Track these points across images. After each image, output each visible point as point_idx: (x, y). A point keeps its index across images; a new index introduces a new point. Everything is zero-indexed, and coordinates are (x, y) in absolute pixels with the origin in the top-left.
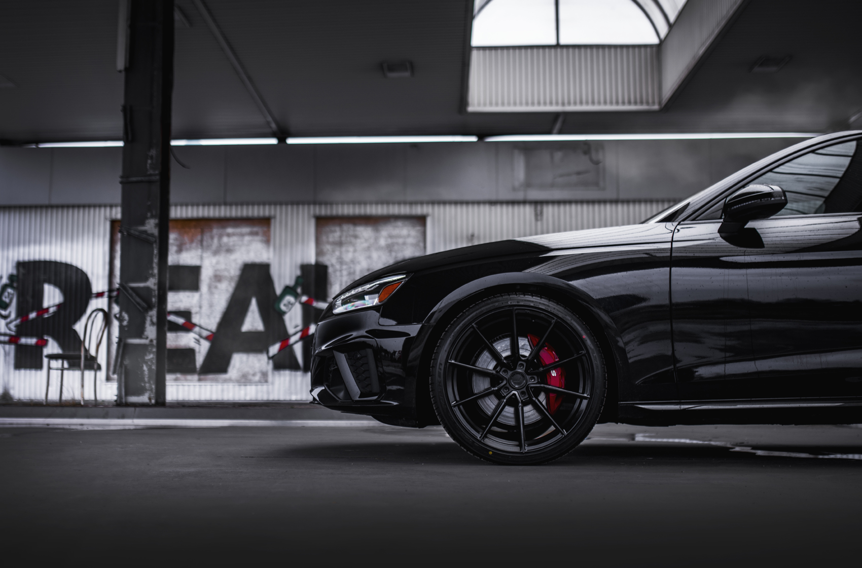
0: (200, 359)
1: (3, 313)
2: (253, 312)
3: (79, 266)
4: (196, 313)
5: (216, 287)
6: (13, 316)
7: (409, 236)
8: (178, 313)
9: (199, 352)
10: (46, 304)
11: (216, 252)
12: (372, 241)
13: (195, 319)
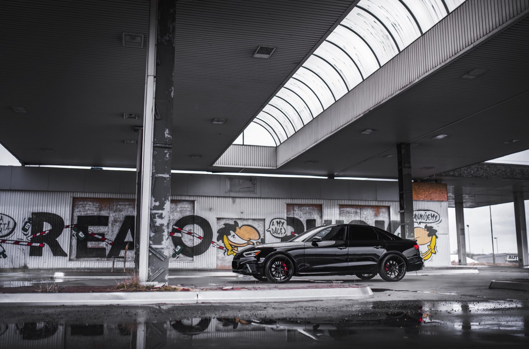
0: (107, 252)
1: (25, 233)
2: (129, 234)
3: (59, 215)
4: (107, 234)
5: (115, 225)
6: (30, 234)
7: (188, 207)
8: (99, 234)
9: (107, 249)
10: (44, 230)
11: (115, 212)
12: (175, 209)
13: (106, 237)
